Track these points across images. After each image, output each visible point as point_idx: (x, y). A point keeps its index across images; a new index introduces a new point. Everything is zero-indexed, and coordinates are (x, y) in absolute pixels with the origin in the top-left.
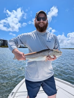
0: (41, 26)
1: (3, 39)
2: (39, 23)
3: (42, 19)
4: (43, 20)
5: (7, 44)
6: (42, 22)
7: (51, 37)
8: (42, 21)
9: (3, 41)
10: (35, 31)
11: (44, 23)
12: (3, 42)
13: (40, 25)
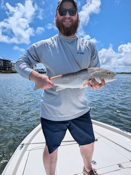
0: (67, 26)
1: (2, 59)
2: (63, 20)
3: (68, 13)
4: (70, 15)
5: (10, 68)
6: (69, 18)
7: (84, 44)
8: (68, 16)
9: (2, 62)
10: (57, 35)
11: (72, 19)
12: (4, 63)
13: (64, 23)
